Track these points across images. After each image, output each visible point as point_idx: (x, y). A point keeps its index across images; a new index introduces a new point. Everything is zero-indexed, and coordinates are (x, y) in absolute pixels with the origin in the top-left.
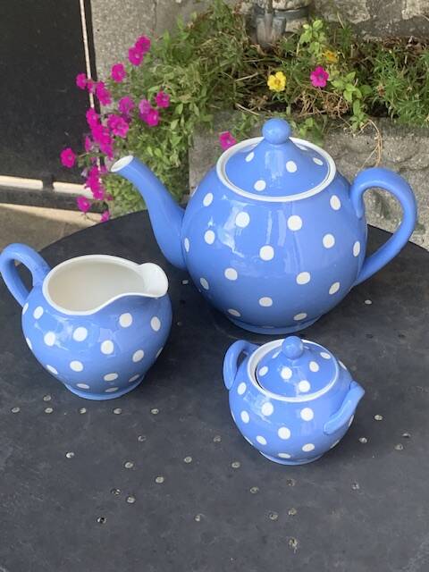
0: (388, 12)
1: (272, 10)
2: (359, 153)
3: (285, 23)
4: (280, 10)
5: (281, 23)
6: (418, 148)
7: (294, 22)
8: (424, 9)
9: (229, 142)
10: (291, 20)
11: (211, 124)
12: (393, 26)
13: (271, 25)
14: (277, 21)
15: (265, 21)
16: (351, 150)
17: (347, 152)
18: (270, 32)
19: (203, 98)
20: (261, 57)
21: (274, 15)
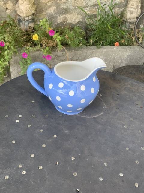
0: (54, 21)
1: (25, 20)
2: (60, 57)
3: (28, 24)
4: (27, 20)
5: (27, 24)
6: (75, 54)
7: (31, 24)
8: (63, 20)
9: (25, 56)
10: (30, 23)
11: (17, 52)
12: (55, 25)
13: (25, 24)
14: (26, 23)
15: (23, 23)
16: (58, 56)
17: (57, 57)
18: (25, 27)
19: (13, 44)
20: (25, 33)
21: (25, 22)
